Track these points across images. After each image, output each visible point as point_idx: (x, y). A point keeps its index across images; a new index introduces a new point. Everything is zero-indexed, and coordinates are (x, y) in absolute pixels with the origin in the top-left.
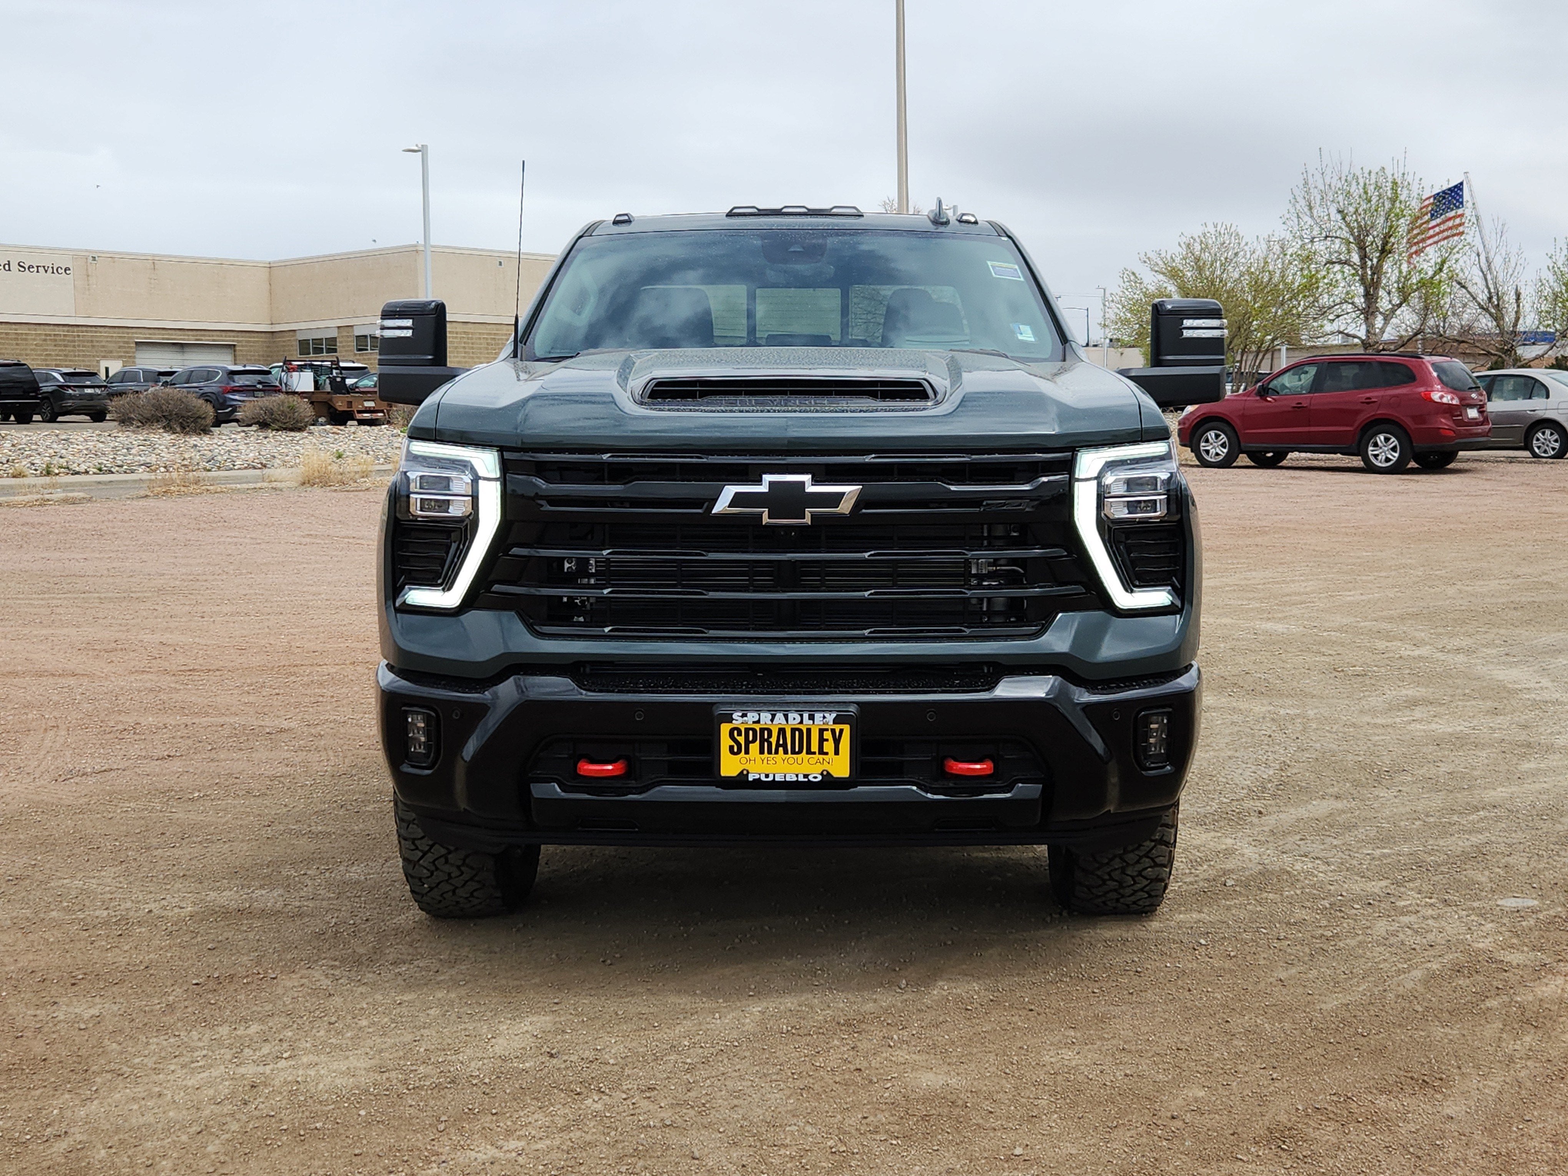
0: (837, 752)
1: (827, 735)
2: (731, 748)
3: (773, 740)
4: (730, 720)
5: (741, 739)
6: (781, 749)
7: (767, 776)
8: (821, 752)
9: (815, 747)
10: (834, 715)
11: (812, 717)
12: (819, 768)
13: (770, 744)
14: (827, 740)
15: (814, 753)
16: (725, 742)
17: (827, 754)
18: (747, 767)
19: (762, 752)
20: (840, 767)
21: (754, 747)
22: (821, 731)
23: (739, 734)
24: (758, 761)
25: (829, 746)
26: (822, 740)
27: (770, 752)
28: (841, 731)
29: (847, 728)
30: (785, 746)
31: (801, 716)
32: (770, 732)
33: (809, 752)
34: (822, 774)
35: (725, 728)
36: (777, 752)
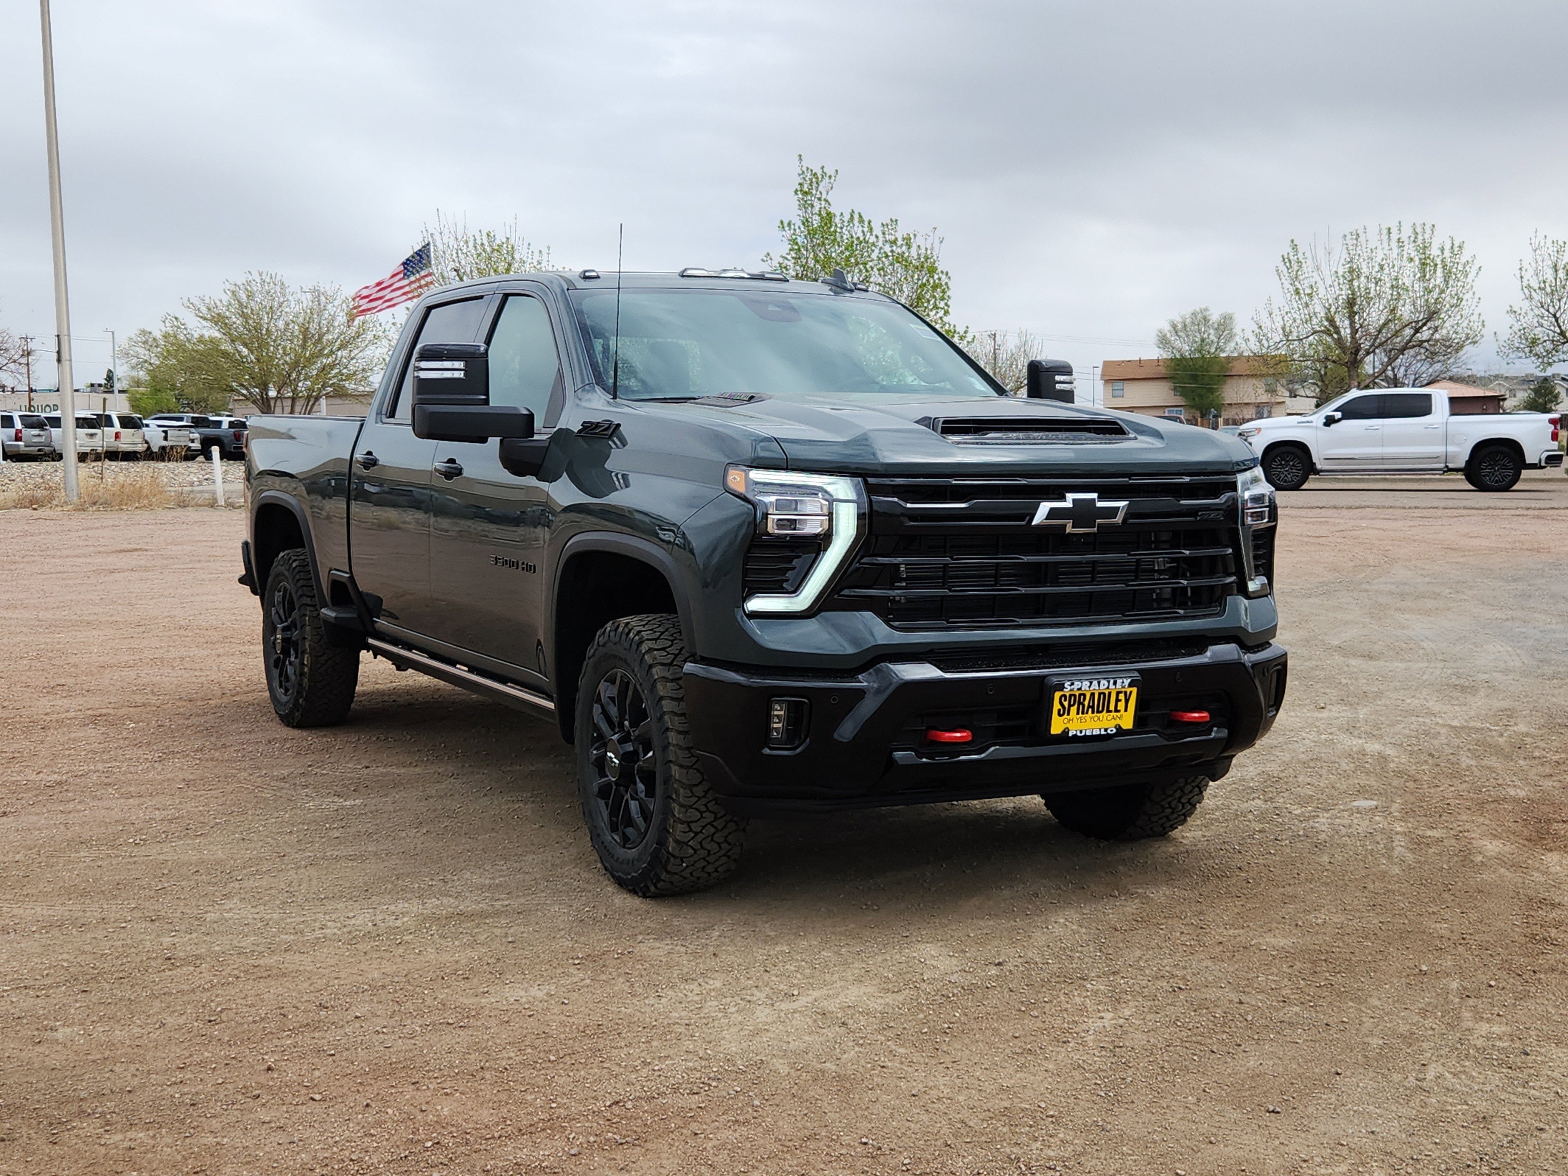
0: (1126, 710)
1: (1122, 696)
2: (1059, 710)
3: (1086, 703)
4: (1061, 687)
5: (1066, 704)
6: (1090, 710)
7: (1081, 732)
8: (1117, 711)
9: (1112, 708)
10: (1129, 680)
11: (1115, 683)
12: (1114, 723)
13: (1084, 706)
14: (1120, 700)
15: (1111, 711)
16: (1057, 706)
17: (1119, 711)
18: (1067, 725)
19: (1078, 713)
20: (1127, 721)
21: (1074, 709)
22: (1118, 693)
23: (1065, 700)
24: (1075, 720)
25: (1121, 706)
26: (1118, 700)
27: (1083, 713)
28: (1131, 692)
29: (1135, 690)
30: (1093, 707)
31: (1109, 682)
32: (1084, 695)
33: (1109, 711)
34: (1115, 727)
35: (1057, 695)
36: (1087, 713)
